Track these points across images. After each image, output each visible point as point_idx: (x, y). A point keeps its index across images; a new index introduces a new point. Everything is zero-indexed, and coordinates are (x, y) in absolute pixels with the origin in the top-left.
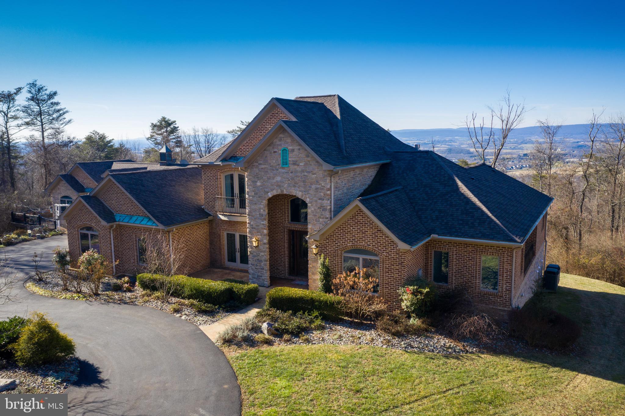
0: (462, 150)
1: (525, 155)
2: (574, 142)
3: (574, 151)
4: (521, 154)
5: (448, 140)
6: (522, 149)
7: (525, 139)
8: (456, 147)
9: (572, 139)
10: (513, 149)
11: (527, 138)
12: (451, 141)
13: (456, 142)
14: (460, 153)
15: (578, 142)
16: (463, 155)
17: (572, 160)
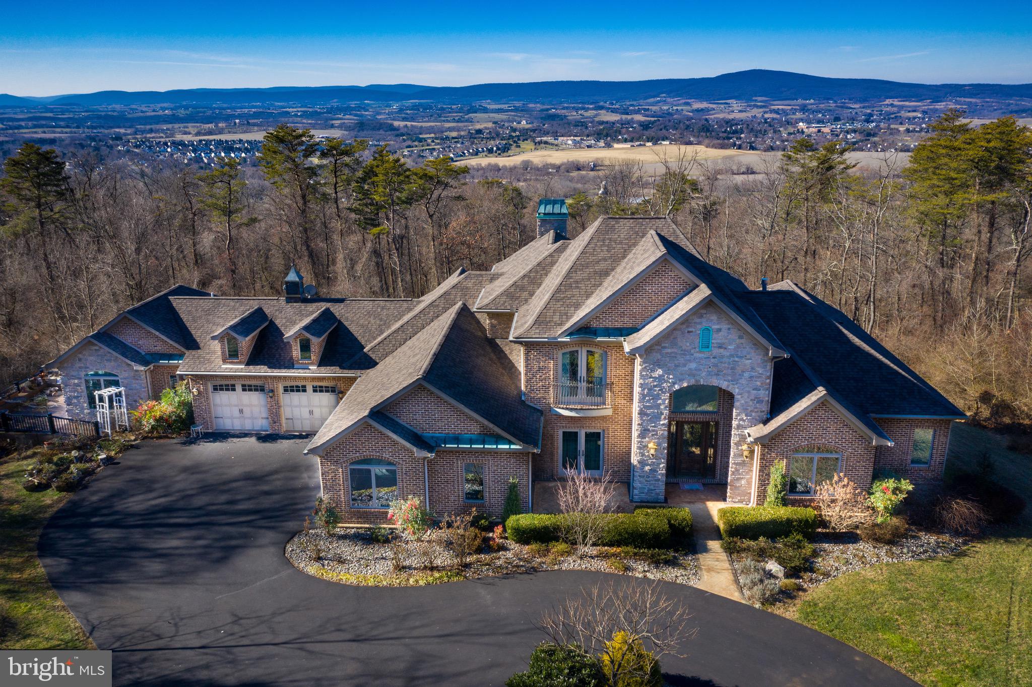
0: (381, 124)
1: (479, 131)
2: (542, 110)
3: (544, 125)
4: (472, 129)
5: (354, 106)
6: (471, 122)
7: (473, 105)
8: (369, 120)
9: (538, 105)
10: (458, 122)
11: (477, 104)
12: (359, 108)
13: (367, 110)
14: (379, 129)
15: (548, 110)
16: (383, 132)
17: (545, 139)
